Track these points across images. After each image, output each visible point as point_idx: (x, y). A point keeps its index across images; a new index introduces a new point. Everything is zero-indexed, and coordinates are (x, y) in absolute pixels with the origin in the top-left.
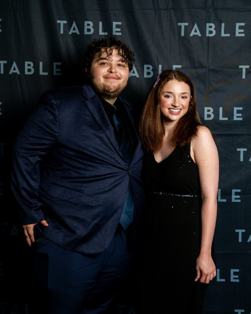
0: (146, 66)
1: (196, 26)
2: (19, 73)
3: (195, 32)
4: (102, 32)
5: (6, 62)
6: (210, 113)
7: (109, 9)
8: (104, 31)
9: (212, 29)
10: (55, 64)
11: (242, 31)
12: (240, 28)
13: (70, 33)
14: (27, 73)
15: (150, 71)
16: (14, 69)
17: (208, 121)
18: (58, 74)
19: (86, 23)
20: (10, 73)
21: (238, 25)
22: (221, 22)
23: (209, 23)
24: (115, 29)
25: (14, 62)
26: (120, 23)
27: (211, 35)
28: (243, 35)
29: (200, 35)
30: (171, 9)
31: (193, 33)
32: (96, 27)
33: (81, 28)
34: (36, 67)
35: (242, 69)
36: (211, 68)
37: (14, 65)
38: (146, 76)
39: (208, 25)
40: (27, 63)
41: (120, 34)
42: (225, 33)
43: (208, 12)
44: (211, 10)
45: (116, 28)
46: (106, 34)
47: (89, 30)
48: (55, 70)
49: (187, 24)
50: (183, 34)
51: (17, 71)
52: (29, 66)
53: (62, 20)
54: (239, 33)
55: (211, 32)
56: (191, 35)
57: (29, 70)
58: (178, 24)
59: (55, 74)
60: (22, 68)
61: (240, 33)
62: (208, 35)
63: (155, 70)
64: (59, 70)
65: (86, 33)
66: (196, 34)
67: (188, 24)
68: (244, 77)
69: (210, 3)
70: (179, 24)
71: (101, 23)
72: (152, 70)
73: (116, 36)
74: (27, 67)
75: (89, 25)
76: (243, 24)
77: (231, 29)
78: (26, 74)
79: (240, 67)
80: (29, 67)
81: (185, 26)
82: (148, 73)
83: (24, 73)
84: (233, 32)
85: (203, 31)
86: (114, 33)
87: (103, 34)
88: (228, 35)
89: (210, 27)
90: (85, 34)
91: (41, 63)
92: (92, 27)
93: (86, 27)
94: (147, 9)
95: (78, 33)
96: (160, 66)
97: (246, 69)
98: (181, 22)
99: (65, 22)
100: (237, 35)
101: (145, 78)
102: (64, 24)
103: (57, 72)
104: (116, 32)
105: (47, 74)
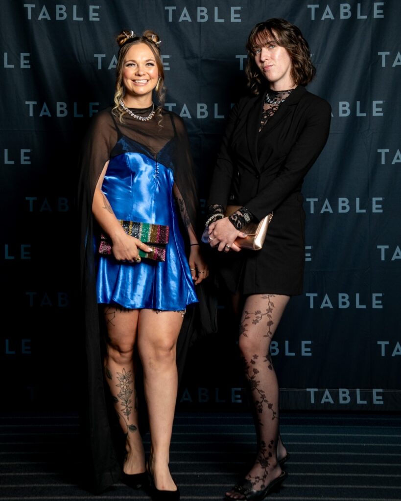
1: (185, 11)
3: (185, 16)
4: (77, 17)
6: (204, 110)
8: (79, 16)
9: (204, 14)
10: (22, 55)
11: (238, 16)
12: (236, 12)
17: (201, 119)
18: (26, 67)
19: (58, 7)
21: (233, 9)
23: (200, 6)
24: (91, 14)
26: (98, 7)
27: (203, 21)
28: (239, 21)
29: (190, 20)
31: (182, 19)
32: (69, 12)
35: (239, 59)
36: (204, 58)
39: (199, 9)
41: (98, 19)
42: (219, 18)
45: (93, 12)
46: (81, 19)
47: (61, 15)
48: (22, 62)
49: (175, 8)
50: (170, 20)
53: (29, 3)
54: (234, 18)
55: (202, 17)
56: (180, 20)
58: (164, 8)
59: (22, 66)
61: (235, 18)
62: (199, 20)
64: (27, 62)
66: (185, 19)
67: (177, 8)
70: (166, 8)
71: (75, 7)
73: (93, 21)
75: (61, 9)
76: (239, 8)
79: (237, 56)
81: (173, 11)
84: (228, 17)
85: (193, 15)
86: (91, 19)
87: (78, 19)
88: (223, 21)
89: (202, 11)
91: (5, 55)
92: (65, 12)
93: (58, 12)
95: (49, 19)
97: (244, 59)
98: (168, 6)
99: (33, 6)
100: (233, 20)
102: (32, 8)
103: (25, 64)
104: (94, 17)
105: (12, 66)
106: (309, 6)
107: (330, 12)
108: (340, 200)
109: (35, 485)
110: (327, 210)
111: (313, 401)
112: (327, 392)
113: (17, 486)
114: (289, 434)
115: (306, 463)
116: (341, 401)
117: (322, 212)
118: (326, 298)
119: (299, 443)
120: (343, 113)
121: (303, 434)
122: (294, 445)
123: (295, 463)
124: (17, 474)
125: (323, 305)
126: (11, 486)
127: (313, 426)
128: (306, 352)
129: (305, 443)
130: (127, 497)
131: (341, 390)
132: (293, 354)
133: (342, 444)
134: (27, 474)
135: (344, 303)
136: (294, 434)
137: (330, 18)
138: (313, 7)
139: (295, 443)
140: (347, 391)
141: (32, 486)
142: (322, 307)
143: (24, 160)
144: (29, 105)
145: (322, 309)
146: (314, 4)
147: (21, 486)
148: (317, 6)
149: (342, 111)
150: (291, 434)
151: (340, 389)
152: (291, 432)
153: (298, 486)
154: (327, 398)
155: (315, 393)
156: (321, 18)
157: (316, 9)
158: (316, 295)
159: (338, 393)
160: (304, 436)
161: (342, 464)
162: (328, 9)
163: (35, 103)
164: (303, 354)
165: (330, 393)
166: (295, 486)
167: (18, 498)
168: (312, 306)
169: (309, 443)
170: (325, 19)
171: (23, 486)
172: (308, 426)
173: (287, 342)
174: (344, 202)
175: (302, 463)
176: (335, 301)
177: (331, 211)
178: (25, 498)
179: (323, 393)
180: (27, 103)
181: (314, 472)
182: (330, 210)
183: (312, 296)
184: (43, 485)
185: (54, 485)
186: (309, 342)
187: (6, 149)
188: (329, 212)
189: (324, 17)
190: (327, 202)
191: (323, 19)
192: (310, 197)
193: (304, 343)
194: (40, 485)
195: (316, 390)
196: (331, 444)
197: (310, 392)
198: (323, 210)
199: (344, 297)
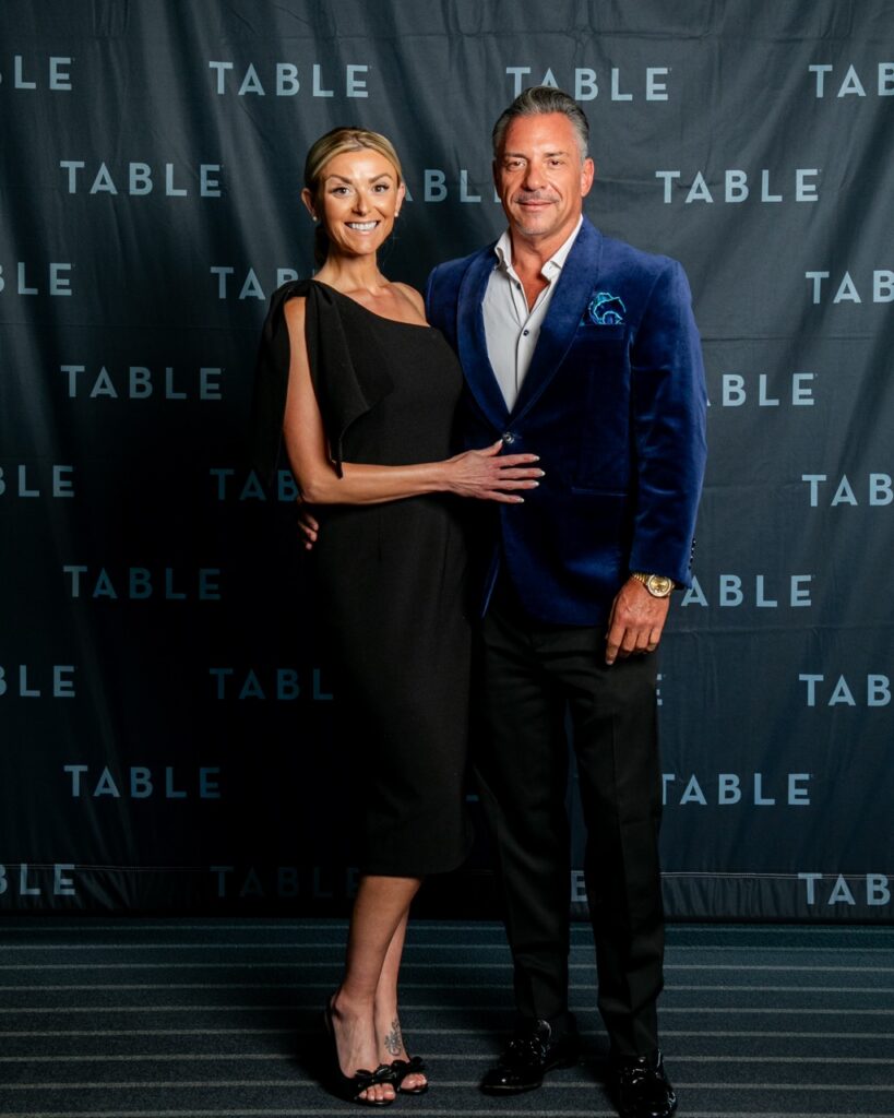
0: (428, 173)
1: (549, 76)
2: (114, 192)
4: (321, 89)
5: (81, 164)
7: (338, 33)
8: (324, 87)
9: (590, 83)
10: (204, 169)
11: (662, 87)
12: (658, 79)
13: (241, 93)
14: (134, 190)
15: (439, 184)
16: (103, 182)
18: (213, 194)
19: (281, 67)
20: (93, 191)
21: (651, 72)
22: (609, 65)
23: (582, 67)
24: (351, 83)
25: (103, 165)
26: (364, 68)
27: (586, 98)
28: (664, 97)
30: (489, 33)
32: (305, 78)
33: (268, 79)
34: (158, 177)
35: (663, 179)
37: (104, 171)
38: (429, 197)
39: (579, 72)
40: (134, 167)
41: (364, 94)
42: (621, 92)
43: (578, 41)
44: (585, 38)
45: (355, 79)
46: (330, 94)
47: (288, 85)
48: (204, 183)
49: (527, 70)
50: (518, 93)
51: (111, 187)
52: (139, 175)
53: (219, 59)
54: (654, 92)
55: (586, 90)
57: (141, 185)
58: (505, 70)
59: (204, 193)
60: (121, 178)
61: (656, 92)
62: (579, 96)
63: (452, 184)
64: (215, 183)
65: (281, 92)
67: (532, 70)
68: (668, 199)
69: (583, 19)
70: (509, 70)
71: (317, 69)
72: (445, 184)
74: (133, 178)
75: (287, 72)
76: (664, 71)
77: (634, 84)
78: (131, 193)
79: (659, 174)
80: (140, 177)
81: (524, 75)
82: (436, 191)
83: (128, 190)
84: (640, 90)
86: (350, 93)
87: (323, 94)
88: (629, 97)
89: (585, 77)
90: (278, 94)
91: (170, 168)
92: (296, 78)
93: (281, 78)
94: (430, 34)
95: (261, 92)
96: (464, 173)
97: (674, 180)
98: (514, 64)
99: (229, 66)
100: (650, 96)
101: (428, 203)
102: (226, 71)
103: (209, 188)
104: (356, 89)
105: (183, 193)
106: (812, 68)
107: (857, 81)
108: (874, 478)
109: (243, 1083)
110: (845, 499)
111: (811, 900)
112: (841, 882)
113: (205, 1084)
114: (760, 968)
115: (803, 1035)
116: (871, 901)
117: (834, 503)
118: (842, 683)
119: (784, 989)
120: (882, 295)
121: (788, 968)
122: (772, 992)
123: (783, 1035)
124: (202, 1057)
125: (835, 699)
126: (191, 1084)
127: (808, 949)
128: (797, 797)
129: (798, 989)
130: (440, 1113)
131: (870, 878)
132: (771, 802)
133: (874, 990)
134: (222, 1057)
135: (879, 696)
136: (770, 968)
137: (857, 94)
138: (821, 70)
139: (775, 989)
140: (883, 879)
141: (236, 1083)
142: (832, 703)
143: (208, 390)
144: (217, 275)
145: (832, 707)
146: (822, 63)
147: (212, 1084)
148: (829, 68)
149: (879, 292)
150: (763, 967)
151: (868, 875)
152: (763, 964)
153: (795, 1087)
154: (841, 893)
155: (816, 882)
156: (837, 93)
157: (826, 74)
158: (820, 678)
159: (864, 883)
160: (791, 971)
161: (880, 1036)
162: (852, 73)
163: (230, 270)
164: (792, 801)
165: (848, 883)
166: (788, 1086)
167: (211, 1113)
168: (811, 701)
169: (805, 989)
170: (846, 95)
171: (218, 1084)
172: (797, 949)
173: (758, 777)
174: (880, 482)
175: (796, 1034)
176: (860, 692)
177: (854, 502)
178: (226, 1112)
179: (834, 882)
180: (214, 270)
181: (825, 1056)
182: (852, 500)
183: (811, 680)
184: (259, 1084)
185: (282, 1083)
186: (806, 777)
187: (169, 366)
188: (849, 503)
189: (844, 90)
190: (845, 483)
191: (841, 94)
192: (808, 473)
193: (793, 778)
194: (253, 1083)
195: (819, 876)
196: (850, 990)
197: (805, 881)
198: (837, 499)
199: (878, 683)
